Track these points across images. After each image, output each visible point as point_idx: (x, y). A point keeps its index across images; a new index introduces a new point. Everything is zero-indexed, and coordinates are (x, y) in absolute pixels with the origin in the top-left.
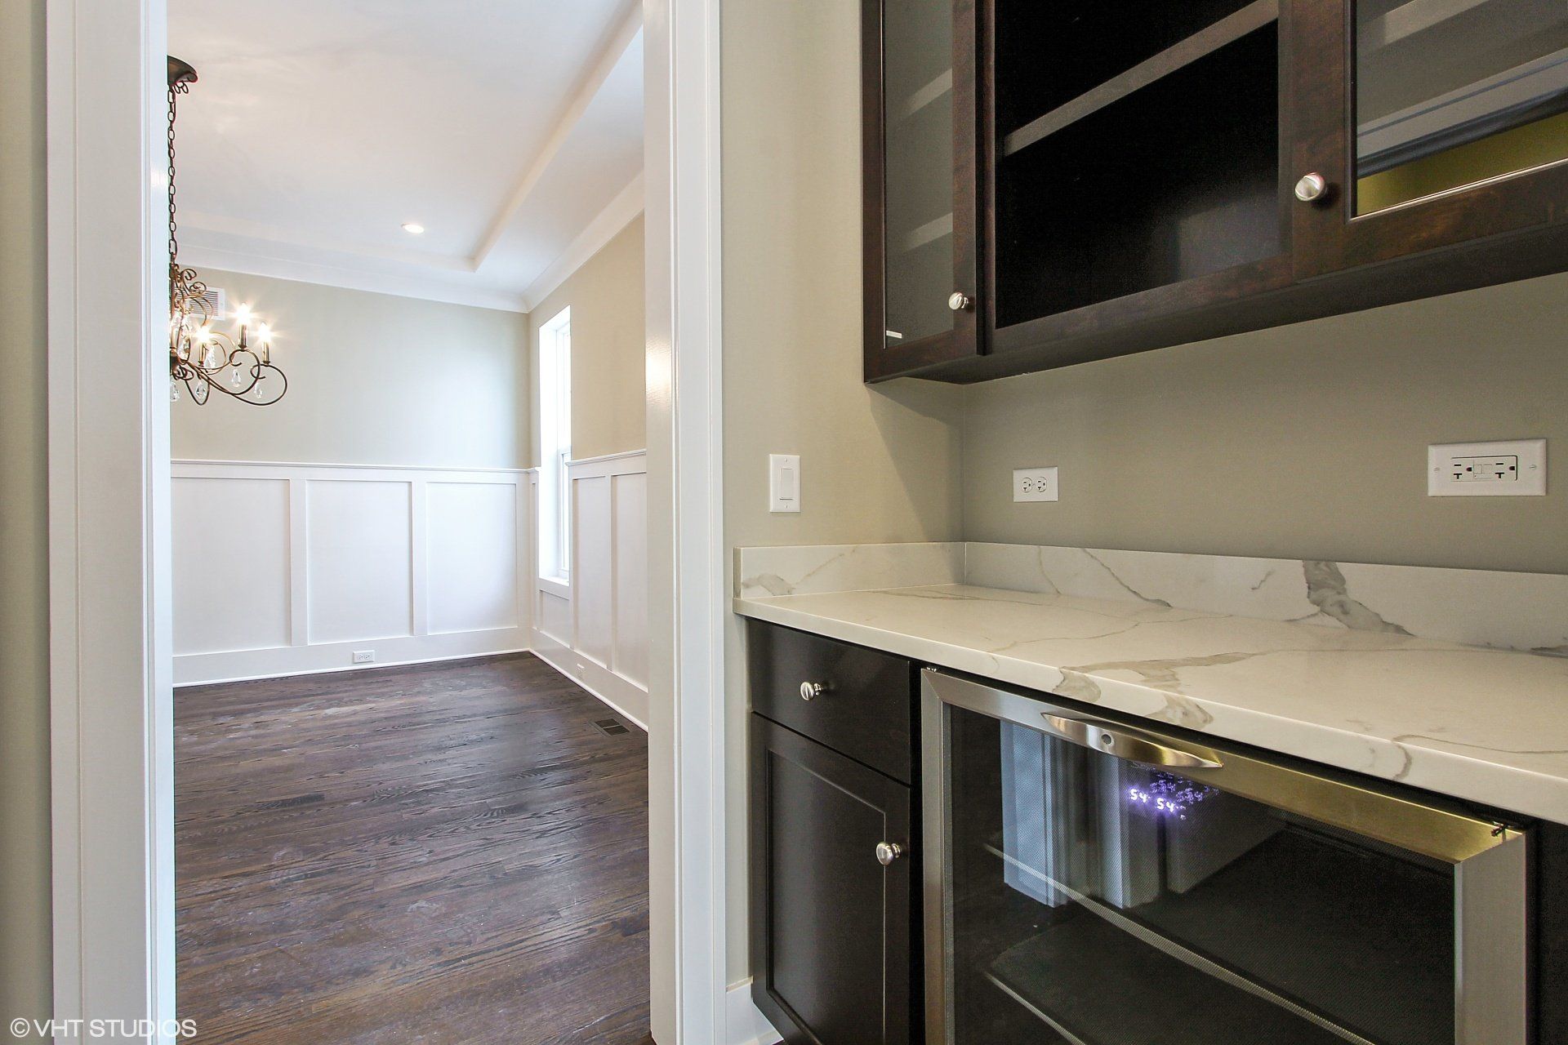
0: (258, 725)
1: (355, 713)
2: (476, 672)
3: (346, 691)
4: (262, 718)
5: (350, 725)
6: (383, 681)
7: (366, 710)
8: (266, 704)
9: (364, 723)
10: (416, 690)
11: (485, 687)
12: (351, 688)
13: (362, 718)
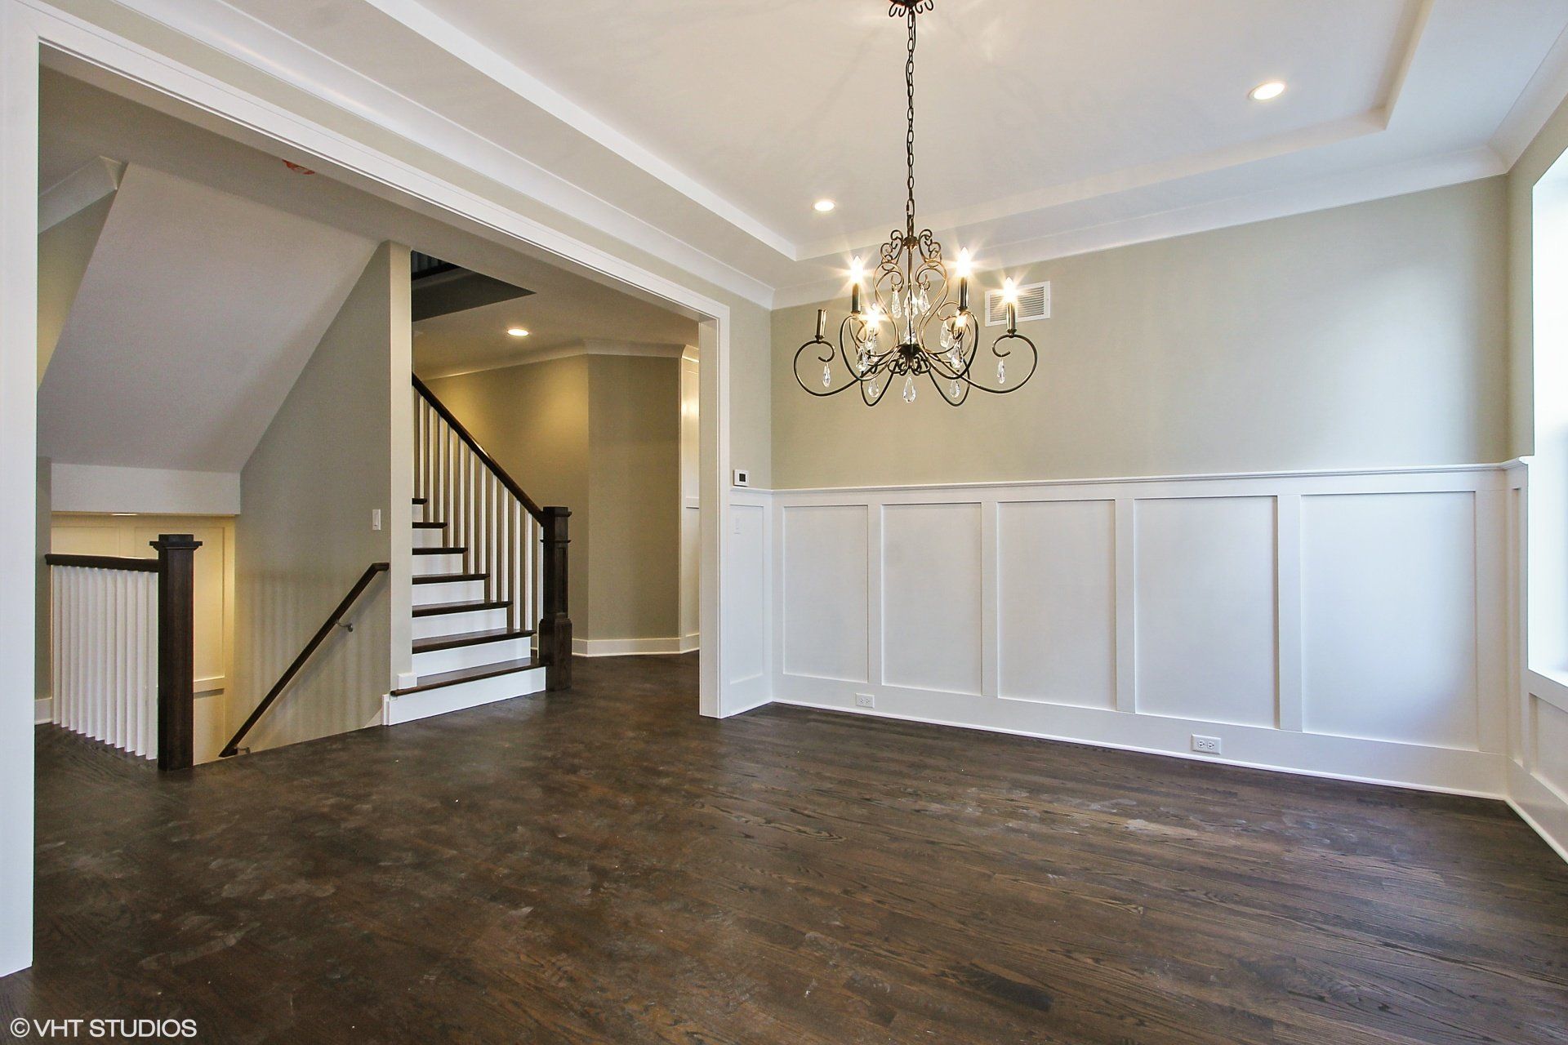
0: (1048, 818)
1: (1163, 841)
2: (1387, 818)
3: (1168, 795)
4: (1056, 807)
5: (1147, 860)
6: (1224, 792)
7: (1181, 841)
8: (1070, 785)
9: (1167, 865)
10: (1269, 825)
11: (1393, 861)
12: (1177, 792)
13: (1168, 853)
